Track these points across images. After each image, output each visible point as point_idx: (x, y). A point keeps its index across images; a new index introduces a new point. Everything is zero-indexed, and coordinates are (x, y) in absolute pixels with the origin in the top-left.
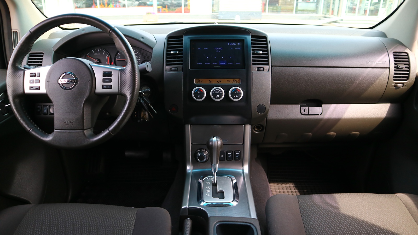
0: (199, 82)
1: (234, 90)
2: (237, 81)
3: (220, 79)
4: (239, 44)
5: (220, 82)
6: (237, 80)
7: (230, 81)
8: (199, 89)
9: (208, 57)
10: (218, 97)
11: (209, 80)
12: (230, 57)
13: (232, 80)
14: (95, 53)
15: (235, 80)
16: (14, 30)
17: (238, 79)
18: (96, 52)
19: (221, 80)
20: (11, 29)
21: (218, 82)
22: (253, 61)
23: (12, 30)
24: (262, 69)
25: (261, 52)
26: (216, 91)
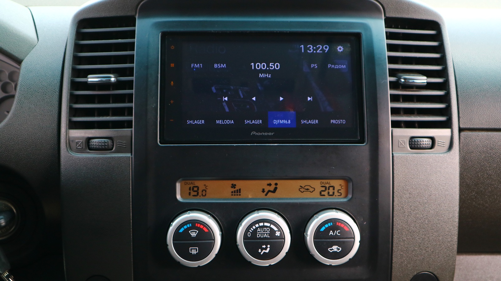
0: (193, 193)
1: (327, 226)
2: (337, 187)
3: (273, 182)
4: (340, 49)
5: (274, 190)
6: (337, 184)
7: (311, 190)
8: (194, 223)
9: (226, 99)
10: (267, 251)
11: (233, 186)
12: (309, 99)
13: (316, 184)
15: (327, 186)
17: (341, 182)
19: (276, 184)
21: (266, 191)
22: (395, 111)
24: (427, 142)
25: (422, 80)
26: (257, 228)
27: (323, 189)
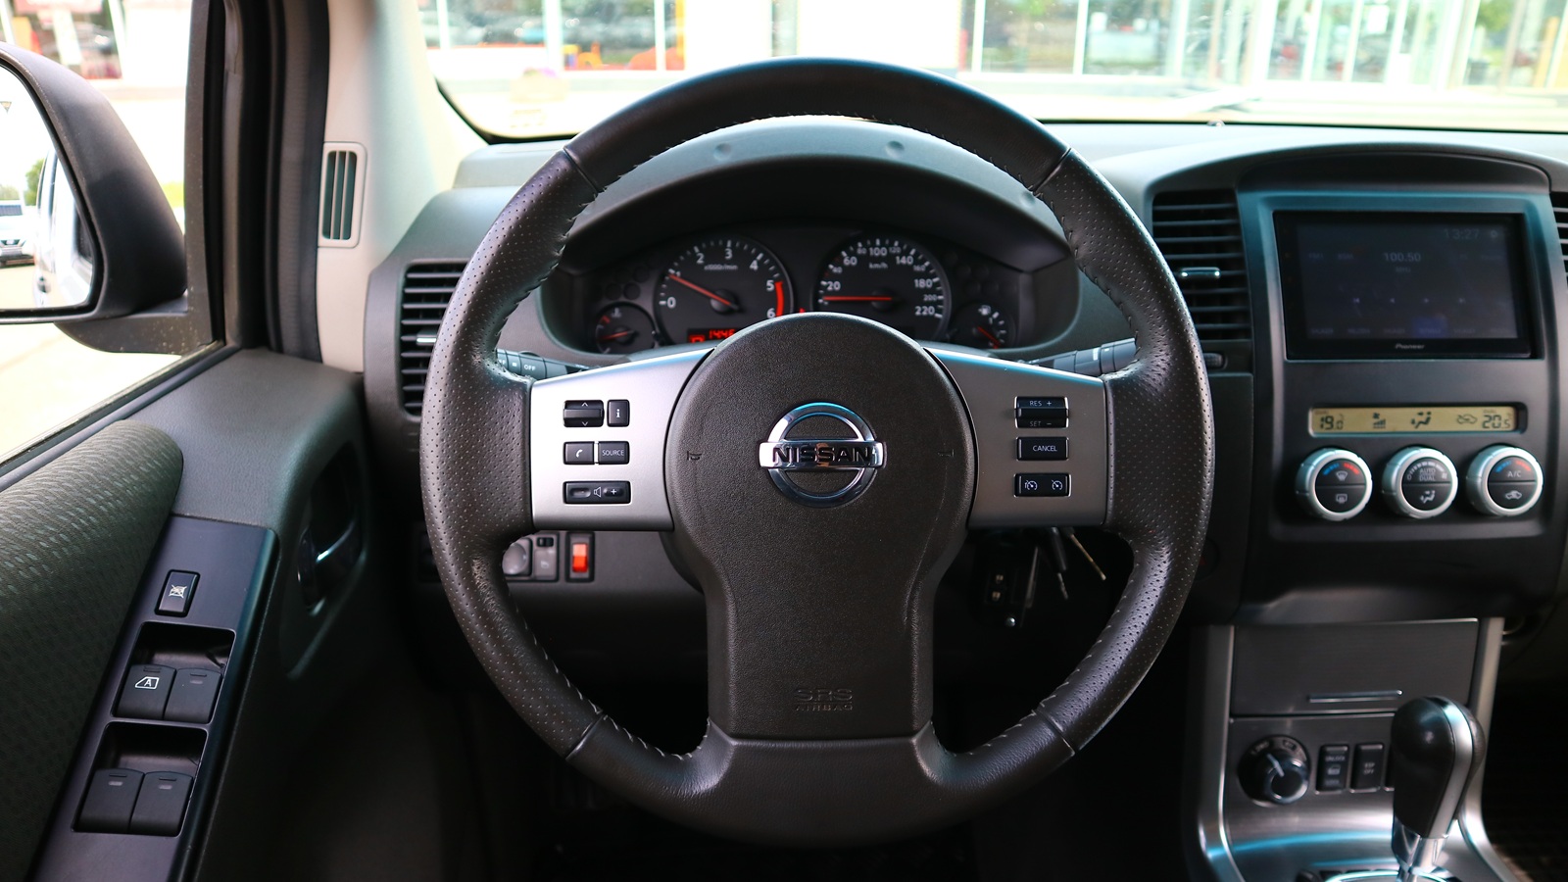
0: (1326, 426)
1: (1502, 466)
2: (1505, 417)
3: (1425, 410)
4: (1492, 234)
5: (1427, 422)
6: (1504, 412)
7: (1472, 420)
8: (1341, 463)
9: (1358, 300)
10: (1429, 498)
11: (1376, 416)
12: (1459, 300)
13: (1478, 413)
14: (707, 261)
15: (1493, 415)
16: (338, 147)
17: (1510, 410)
18: (715, 256)
19: (1429, 413)
20: (322, 141)
21: (1417, 421)
23: (328, 148)
26: (1419, 469)
27: (1487, 419)
